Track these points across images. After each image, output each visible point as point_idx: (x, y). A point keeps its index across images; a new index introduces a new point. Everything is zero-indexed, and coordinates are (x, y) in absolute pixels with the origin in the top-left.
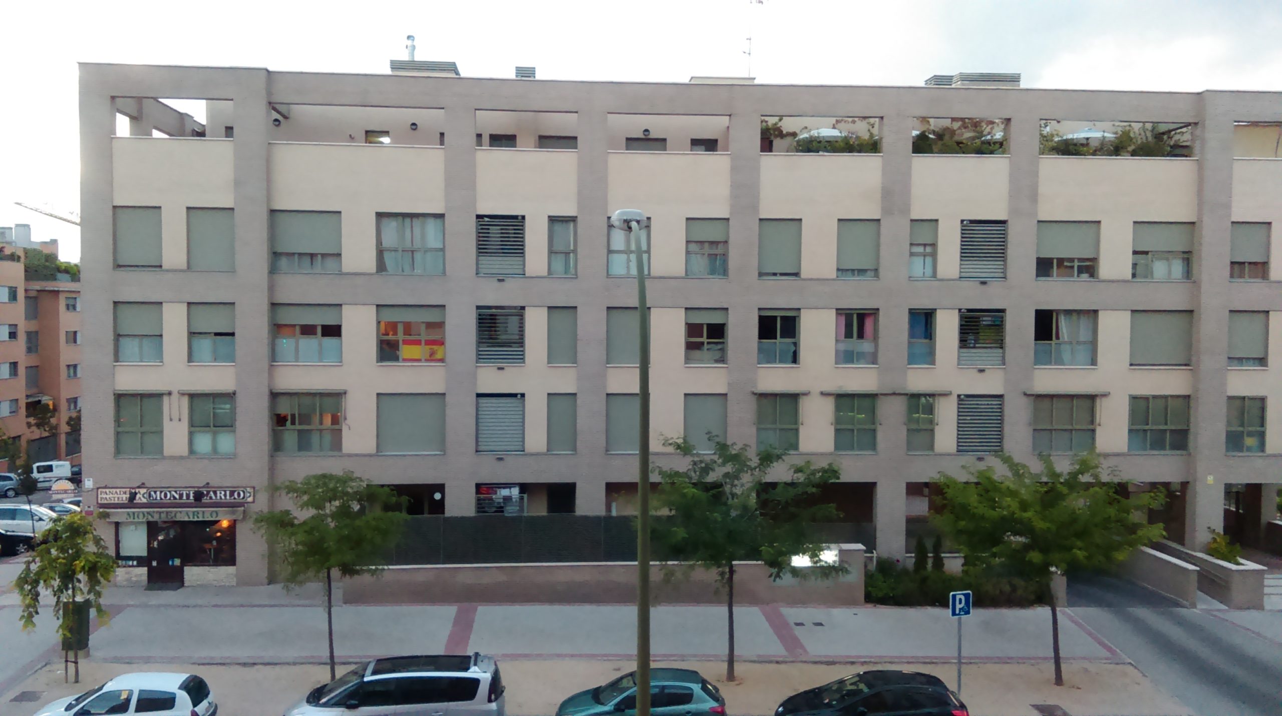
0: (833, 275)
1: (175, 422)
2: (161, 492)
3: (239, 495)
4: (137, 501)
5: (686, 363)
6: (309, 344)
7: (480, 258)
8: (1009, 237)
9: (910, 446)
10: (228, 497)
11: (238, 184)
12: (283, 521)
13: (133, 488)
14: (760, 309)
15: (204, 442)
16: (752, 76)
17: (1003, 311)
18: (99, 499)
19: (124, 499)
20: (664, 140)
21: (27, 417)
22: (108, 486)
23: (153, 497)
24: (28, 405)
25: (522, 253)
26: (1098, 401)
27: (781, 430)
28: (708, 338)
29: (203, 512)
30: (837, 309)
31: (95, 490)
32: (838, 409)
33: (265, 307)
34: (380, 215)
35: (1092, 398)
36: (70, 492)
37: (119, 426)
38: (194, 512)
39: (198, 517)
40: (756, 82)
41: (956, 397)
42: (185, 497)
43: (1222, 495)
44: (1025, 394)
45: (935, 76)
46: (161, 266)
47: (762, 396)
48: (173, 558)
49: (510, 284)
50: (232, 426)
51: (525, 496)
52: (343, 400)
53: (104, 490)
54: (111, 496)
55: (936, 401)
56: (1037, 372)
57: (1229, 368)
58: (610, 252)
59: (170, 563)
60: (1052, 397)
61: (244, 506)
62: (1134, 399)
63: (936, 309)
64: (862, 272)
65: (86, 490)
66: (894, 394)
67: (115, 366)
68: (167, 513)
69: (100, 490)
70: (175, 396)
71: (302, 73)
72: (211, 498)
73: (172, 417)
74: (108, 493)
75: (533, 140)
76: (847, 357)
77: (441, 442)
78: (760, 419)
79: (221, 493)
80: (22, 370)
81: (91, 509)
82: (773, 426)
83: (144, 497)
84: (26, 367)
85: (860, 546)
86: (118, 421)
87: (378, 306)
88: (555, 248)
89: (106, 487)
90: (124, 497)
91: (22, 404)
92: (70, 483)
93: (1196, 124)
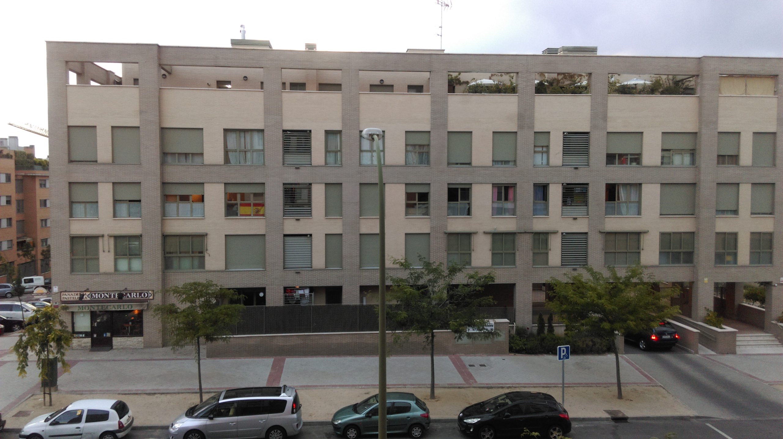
0: (490, 164)
1: (106, 253)
2: (98, 294)
3: (144, 295)
4: (83, 300)
5: (406, 216)
6: (185, 207)
7: (285, 155)
8: (591, 142)
9: (534, 262)
10: (138, 297)
11: (141, 112)
12: (171, 310)
13: (82, 292)
14: (448, 184)
15: (123, 265)
16: (442, 49)
17: (587, 184)
18: (62, 298)
19: (77, 298)
20: (392, 86)
21: (18, 250)
22: (67, 291)
23: (94, 297)
24: (18, 243)
25: (310, 152)
26: (642, 236)
27: (461, 254)
28: (418, 201)
29: (124, 305)
30: (493, 184)
31: (59, 293)
32: (494, 242)
33: (159, 184)
34: (226, 131)
35: (638, 234)
36: (44, 294)
37: (73, 255)
38: (118, 306)
39: (121, 309)
40: (445, 52)
41: (561, 234)
42: (112, 297)
43: (713, 288)
44: (601, 232)
45: (548, 48)
46: (96, 161)
47: (450, 234)
48: (106, 332)
49: (302, 170)
50: (140, 255)
51: (313, 294)
52: (205, 239)
53: (65, 293)
54: (69, 296)
55: (550, 236)
56: (607, 220)
57: (717, 216)
58: (361, 151)
59: (105, 335)
60: (616, 233)
61: (148, 302)
62: (663, 234)
63: (549, 184)
64: (507, 162)
65: (54, 293)
66: (526, 232)
67: (70, 220)
68: (102, 306)
69: (62, 293)
70: (106, 238)
71: (179, 47)
72: (128, 297)
73: (105, 250)
74: (67, 295)
75: (315, 86)
76: (498, 212)
77: (264, 263)
78: (449, 248)
79: (134, 294)
80: (14, 223)
81: (57, 304)
82: (457, 252)
83: (89, 297)
84: (17, 221)
85: (506, 320)
86: (72, 252)
87: (225, 184)
88: (329, 149)
89: (66, 291)
90: (77, 297)
91: (15, 242)
92: (44, 289)
93: (698, 76)
